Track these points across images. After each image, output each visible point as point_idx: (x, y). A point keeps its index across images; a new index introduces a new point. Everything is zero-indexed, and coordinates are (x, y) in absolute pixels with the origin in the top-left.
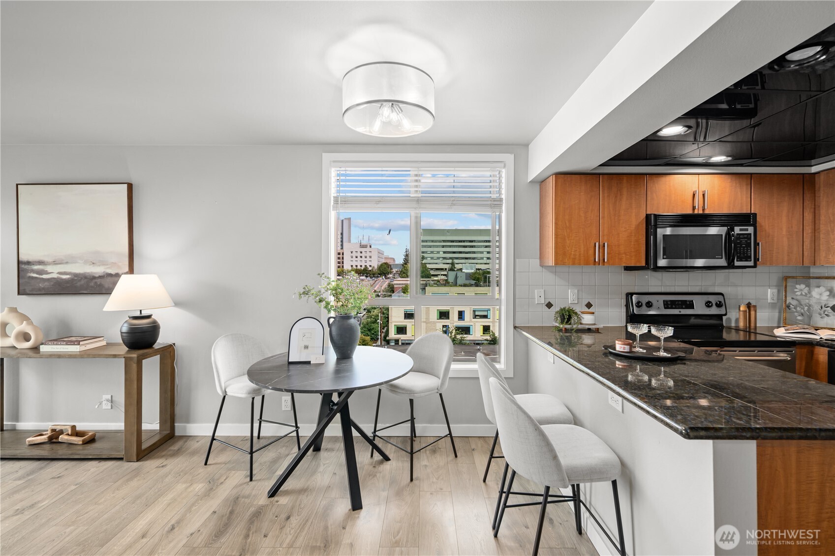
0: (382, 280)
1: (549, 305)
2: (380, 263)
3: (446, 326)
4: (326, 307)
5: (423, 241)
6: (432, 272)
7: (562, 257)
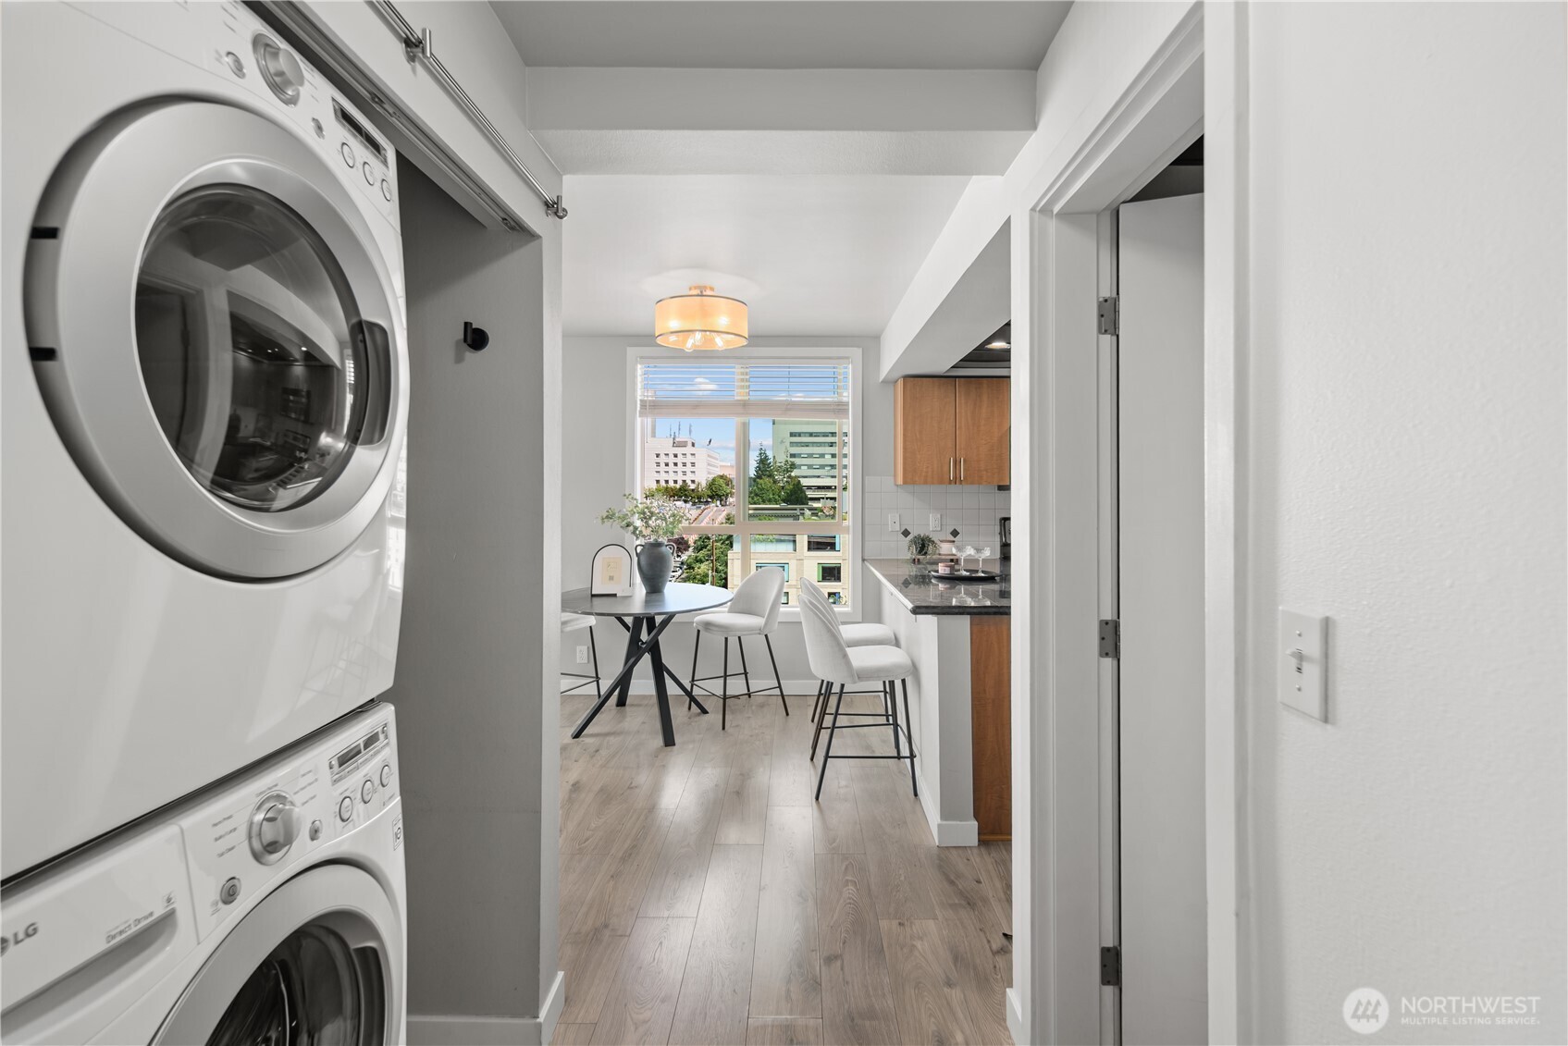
0: (716, 508)
1: (906, 533)
2: (711, 477)
3: (834, 594)
4: (634, 533)
5: (792, 435)
6: (810, 494)
7: (912, 476)
